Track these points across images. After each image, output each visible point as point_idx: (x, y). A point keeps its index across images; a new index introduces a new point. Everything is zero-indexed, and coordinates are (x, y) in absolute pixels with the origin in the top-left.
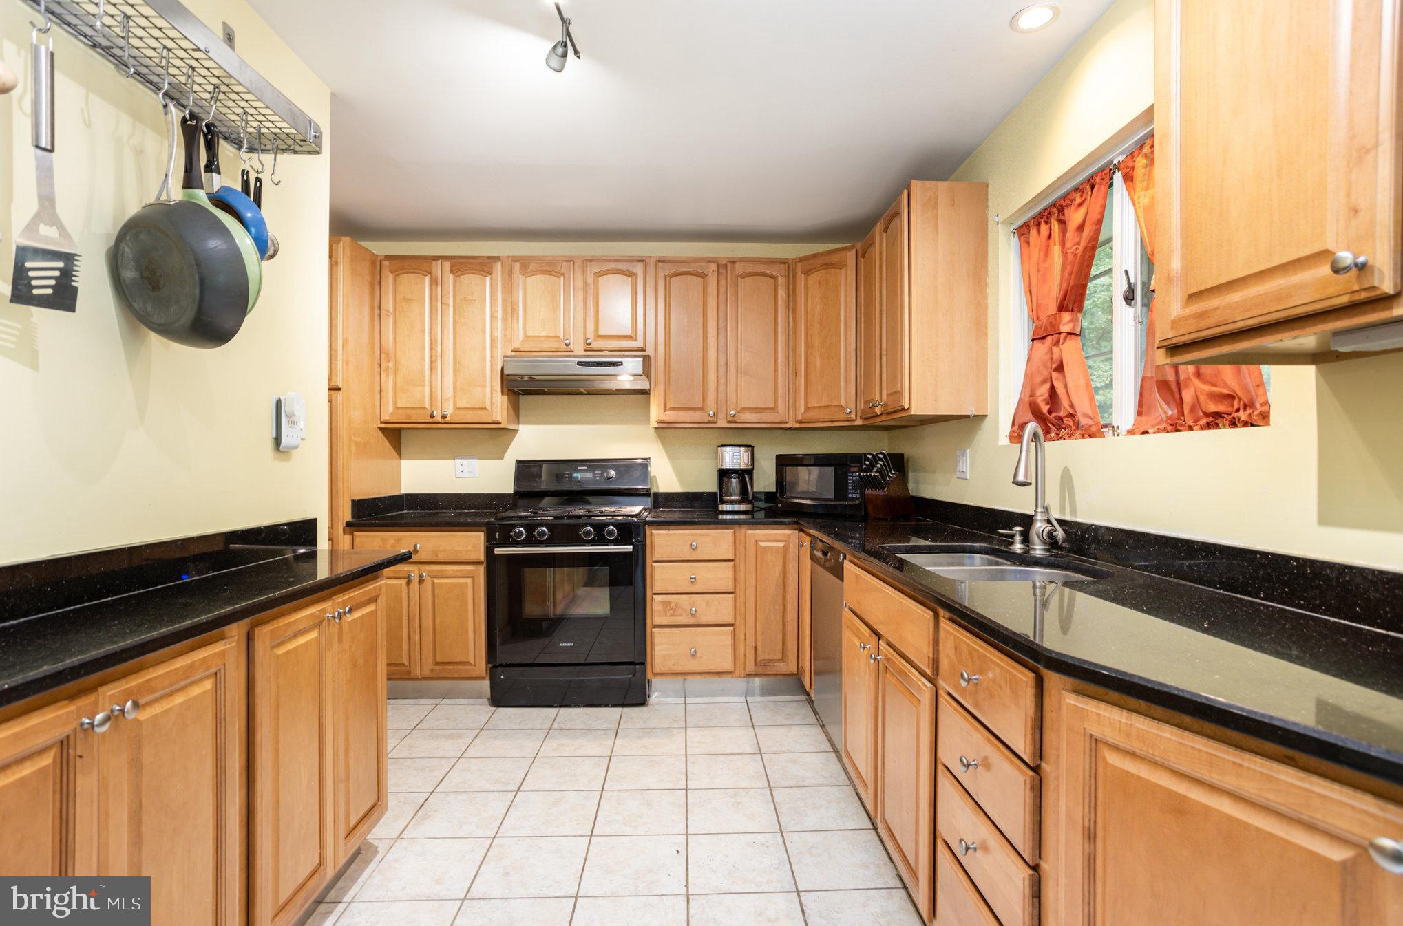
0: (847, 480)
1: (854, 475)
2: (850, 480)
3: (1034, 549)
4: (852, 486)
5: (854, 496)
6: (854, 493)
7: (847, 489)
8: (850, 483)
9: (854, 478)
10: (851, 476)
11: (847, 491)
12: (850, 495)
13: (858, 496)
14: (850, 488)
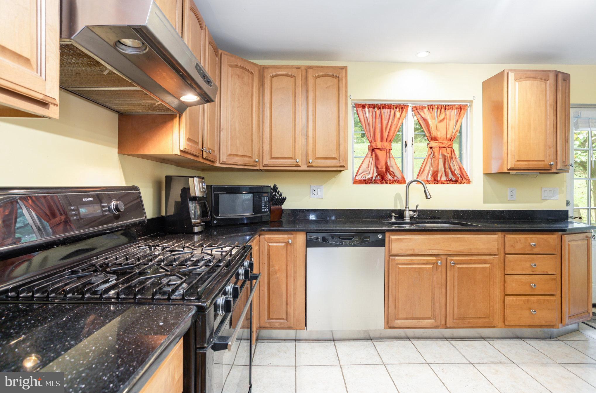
0: (262, 201)
1: (265, 198)
2: (263, 201)
3: (406, 219)
4: (264, 205)
5: (265, 210)
6: (265, 209)
7: (262, 207)
8: (263, 203)
9: (265, 200)
10: (263, 199)
11: (262, 208)
12: (263, 210)
13: (267, 210)
14: (263, 206)
